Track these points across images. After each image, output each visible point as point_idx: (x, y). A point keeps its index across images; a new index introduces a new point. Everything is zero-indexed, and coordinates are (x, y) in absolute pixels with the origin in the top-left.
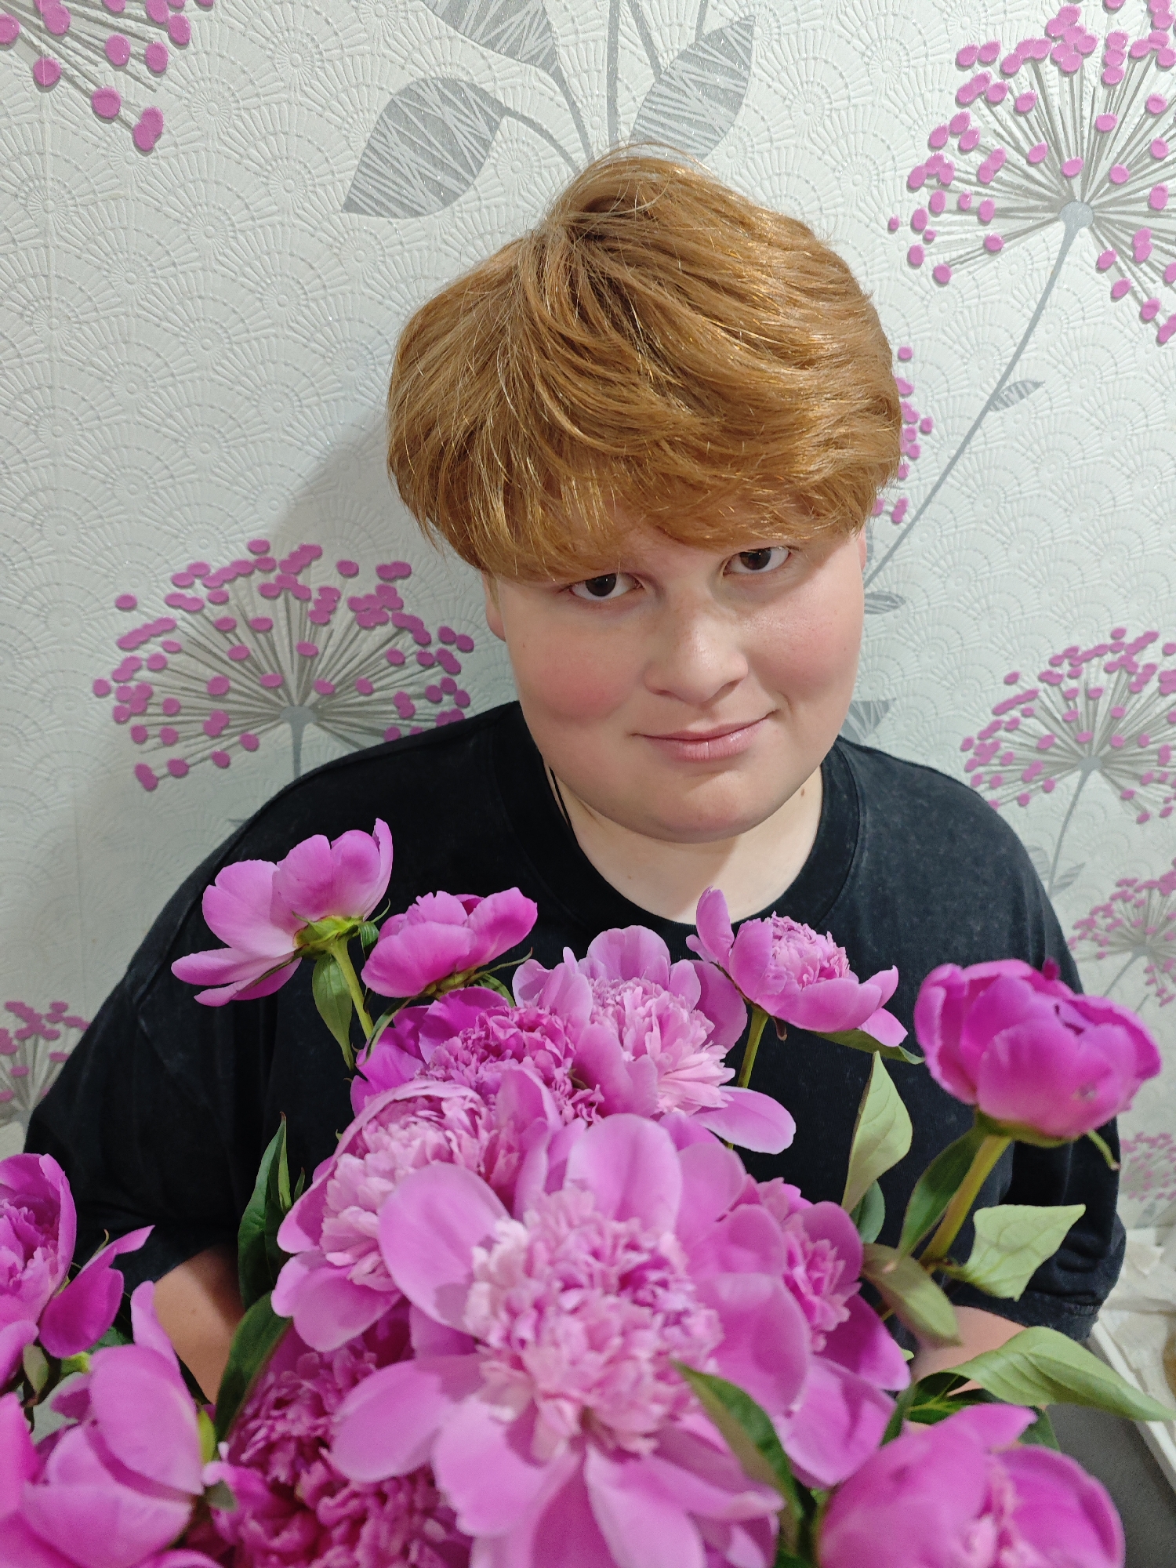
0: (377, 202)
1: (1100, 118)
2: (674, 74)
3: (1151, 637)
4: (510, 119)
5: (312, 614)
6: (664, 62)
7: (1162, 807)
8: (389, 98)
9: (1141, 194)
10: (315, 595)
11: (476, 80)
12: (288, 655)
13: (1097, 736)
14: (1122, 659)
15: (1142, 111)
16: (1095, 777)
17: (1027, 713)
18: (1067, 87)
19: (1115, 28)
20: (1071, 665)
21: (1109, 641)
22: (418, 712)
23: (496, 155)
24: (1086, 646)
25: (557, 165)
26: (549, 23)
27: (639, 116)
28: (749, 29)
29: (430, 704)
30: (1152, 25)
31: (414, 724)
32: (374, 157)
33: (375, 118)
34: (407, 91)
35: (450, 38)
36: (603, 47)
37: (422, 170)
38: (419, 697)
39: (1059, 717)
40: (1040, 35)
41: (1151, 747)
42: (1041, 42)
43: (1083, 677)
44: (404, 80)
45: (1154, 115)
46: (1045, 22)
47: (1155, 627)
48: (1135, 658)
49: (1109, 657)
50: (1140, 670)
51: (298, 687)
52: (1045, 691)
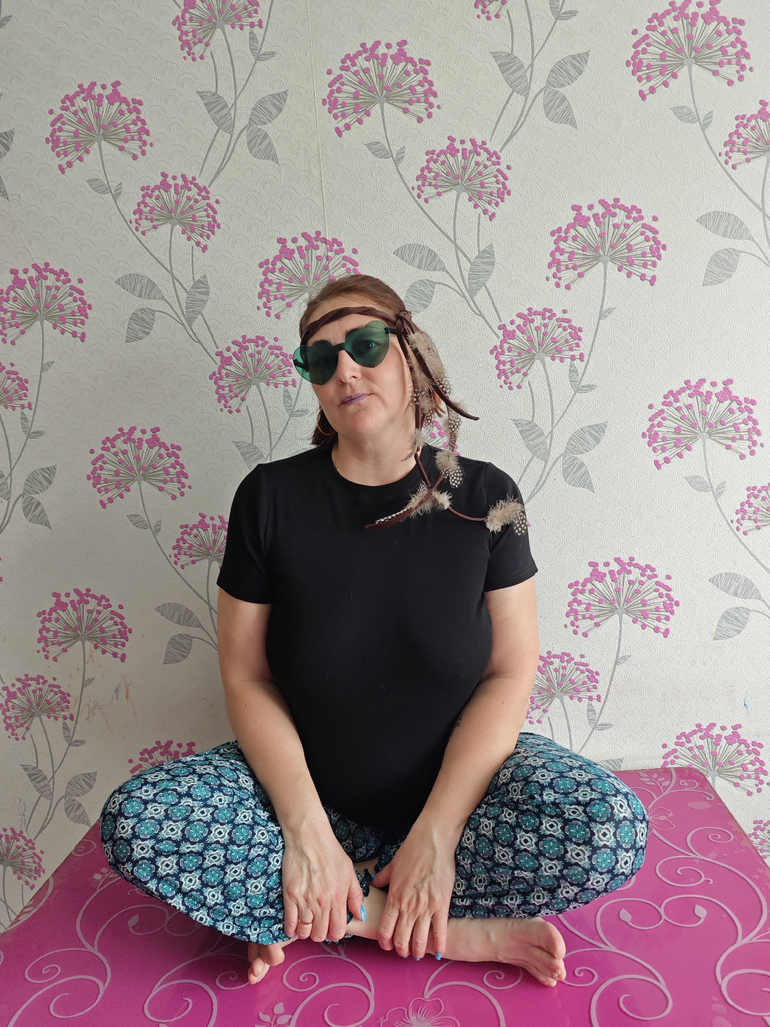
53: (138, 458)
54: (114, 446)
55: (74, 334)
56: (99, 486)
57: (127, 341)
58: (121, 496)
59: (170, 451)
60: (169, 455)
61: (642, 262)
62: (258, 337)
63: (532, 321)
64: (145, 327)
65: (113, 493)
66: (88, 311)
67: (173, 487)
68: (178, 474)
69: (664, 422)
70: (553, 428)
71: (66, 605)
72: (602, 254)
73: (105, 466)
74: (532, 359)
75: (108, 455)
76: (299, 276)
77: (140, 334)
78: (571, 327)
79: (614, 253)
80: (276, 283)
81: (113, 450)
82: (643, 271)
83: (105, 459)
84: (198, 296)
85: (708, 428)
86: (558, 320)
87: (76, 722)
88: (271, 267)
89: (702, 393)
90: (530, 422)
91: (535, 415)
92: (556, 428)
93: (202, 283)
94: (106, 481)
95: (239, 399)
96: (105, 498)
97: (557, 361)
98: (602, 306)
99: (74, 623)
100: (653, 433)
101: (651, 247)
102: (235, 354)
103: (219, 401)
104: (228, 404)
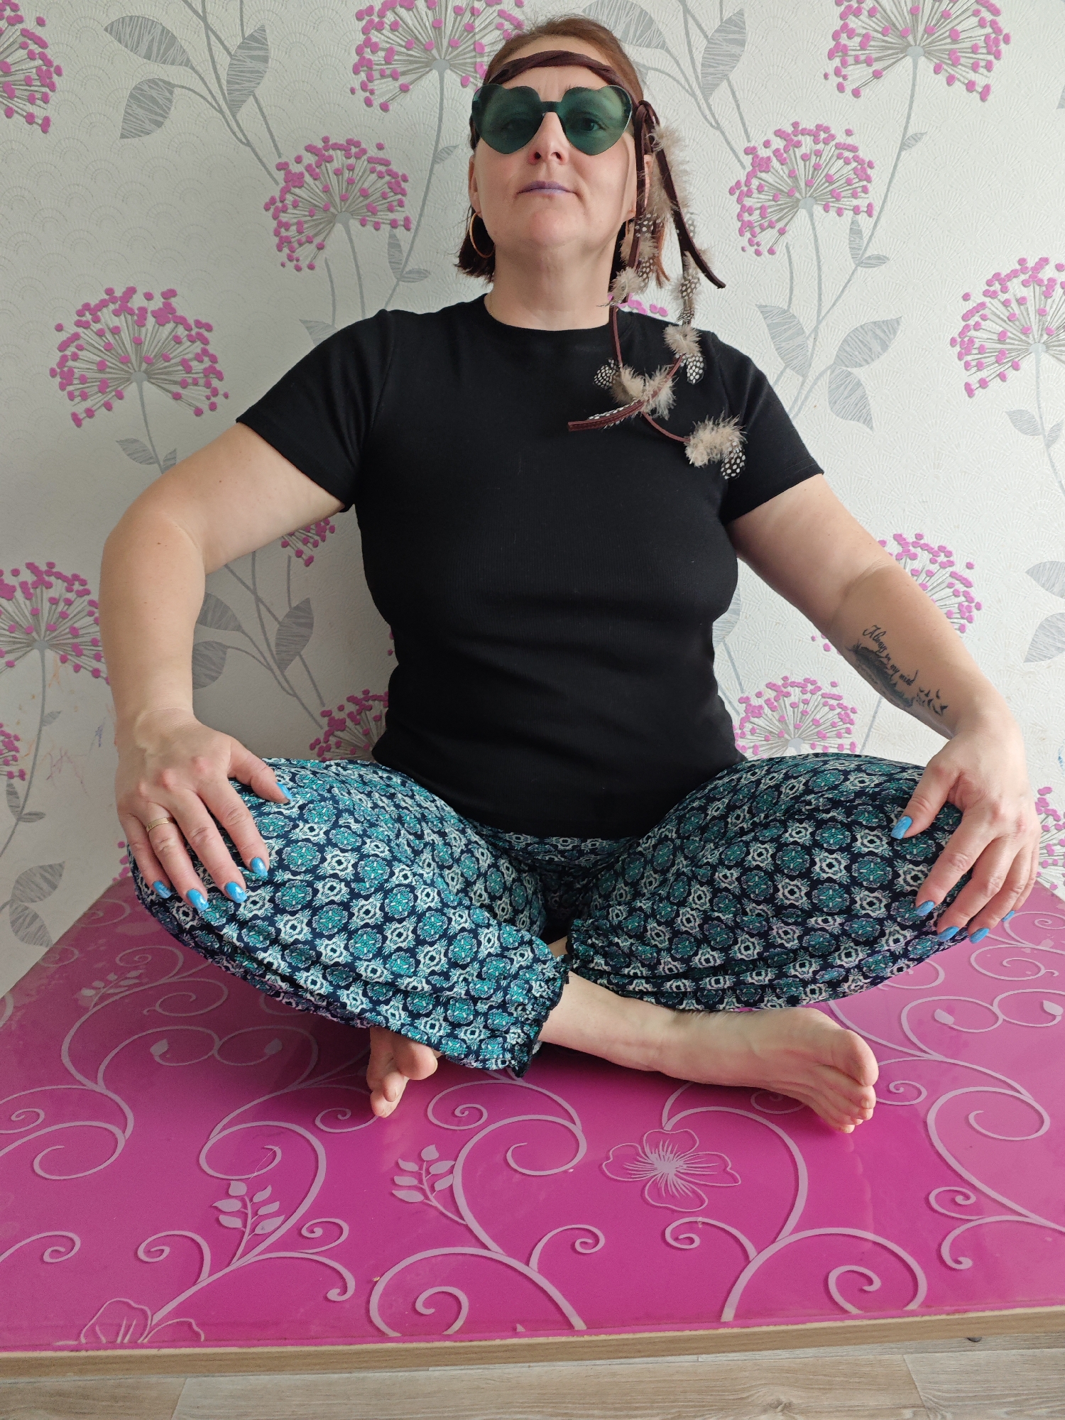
53: (138, 342)
54: (97, 320)
55: (30, 119)
56: (70, 388)
57: (123, 136)
58: (108, 406)
59: (193, 333)
60: (192, 340)
61: (972, 61)
62: (350, 142)
63: (798, 144)
64: (156, 114)
65: (95, 401)
66: (55, 77)
67: (198, 394)
68: (207, 372)
69: (983, 323)
70: (819, 322)
71: (13, 589)
72: (912, 43)
73: (81, 354)
74: (795, 206)
75: (87, 336)
76: (424, 39)
77: (148, 126)
78: (856, 158)
79: (930, 43)
80: (383, 49)
81: (96, 327)
82: (972, 76)
83: (80, 342)
84: (250, 64)
85: (1045, 337)
86: (838, 146)
87: (30, 783)
88: (376, 20)
89: (1042, 281)
90: (785, 312)
91: (794, 299)
92: (824, 323)
93: (257, 40)
94: (83, 380)
95: (312, 247)
96: (80, 408)
97: (833, 213)
98: (906, 128)
99: (26, 620)
100: (966, 339)
101: (987, 37)
102: (309, 168)
103: (280, 249)
104: (295, 255)
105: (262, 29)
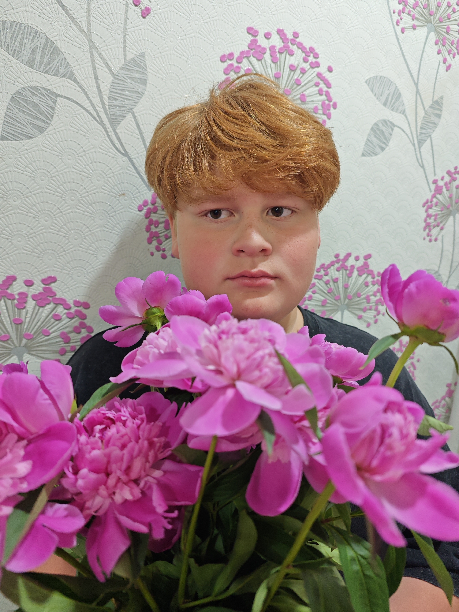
0: (13, 135)
1: (275, 74)
2: (120, 75)
3: (349, 255)
4: (60, 98)
5: (17, 306)
6: (115, 72)
7: (374, 319)
8: (11, 96)
9: (296, 97)
10: (17, 297)
11: (44, 86)
12: (10, 325)
13: (342, 297)
14: (341, 265)
15: (289, 70)
16: (346, 312)
17: (314, 292)
18: (261, 65)
19: (271, 44)
20: (324, 271)
21: (335, 259)
22: (72, 339)
23: (58, 112)
24: (327, 263)
25: (82, 113)
26: (68, 63)
27: (110, 91)
28: (144, 57)
29: (76, 335)
30: (283, 42)
31: (71, 345)
32: (9, 118)
33: (7, 104)
34: (18, 93)
35: (31, 72)
36: (91, 69)
37: (30, 121)
38: (71, 332)
39: (326, 292)
40: (247, 49)
41: (363, 297)
42: (247, 51)
43: (330, 274)
44: (15, 89)
45: (293, 71)
46: (247, 45)
47: (349, 251)
48: (346, 264)
49: (337, 265)
50: (349, 268)
51: (17, 338)
52: (318, 283)
53: (18, 322)
59: (72, 311)
60: (71, 316)
63: (455, 179)
64: (38, 119)
74: (448, 215)
77: (29, 130)
88: (235, 64)
93: (137, 65)
103: (150, 241)
104: (162, 247)
105: (142, 55)
